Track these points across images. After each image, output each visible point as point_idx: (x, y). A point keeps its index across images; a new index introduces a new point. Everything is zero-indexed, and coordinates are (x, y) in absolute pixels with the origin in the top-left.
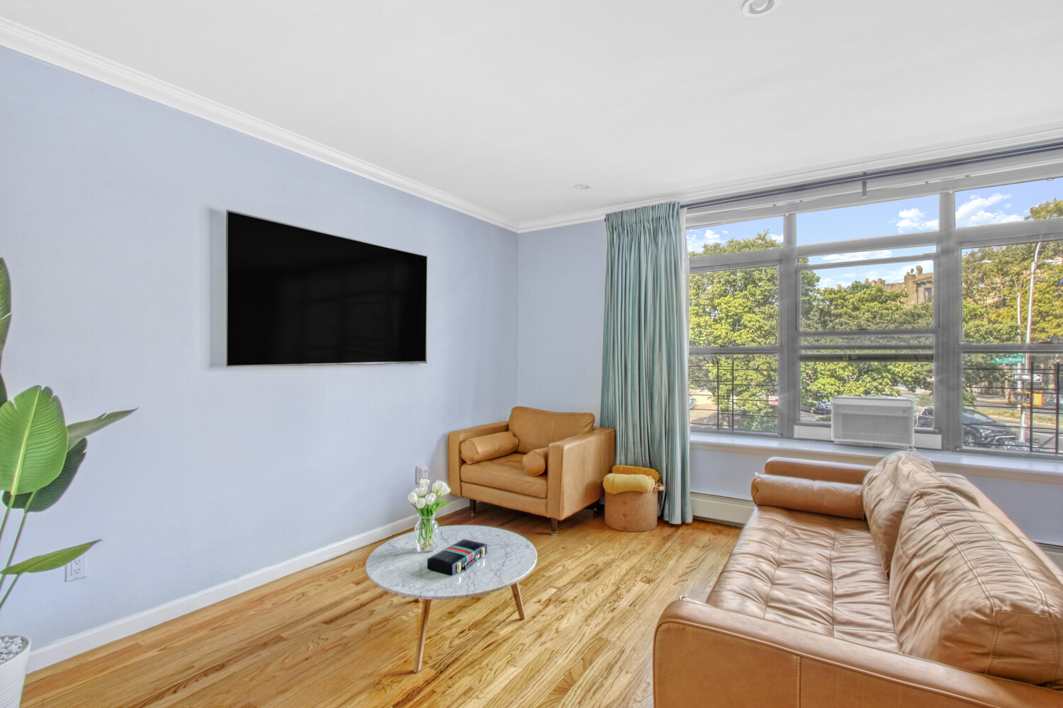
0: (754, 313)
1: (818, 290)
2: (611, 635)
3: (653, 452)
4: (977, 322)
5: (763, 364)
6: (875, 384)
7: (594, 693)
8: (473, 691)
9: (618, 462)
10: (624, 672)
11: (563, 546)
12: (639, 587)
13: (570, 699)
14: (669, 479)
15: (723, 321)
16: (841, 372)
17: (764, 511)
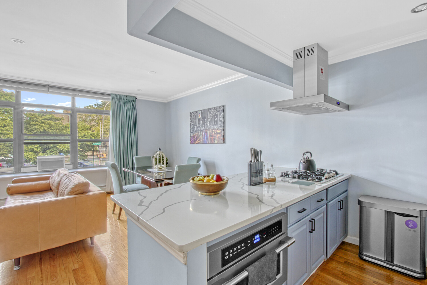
16: (36, 149)
17: (13, 196)
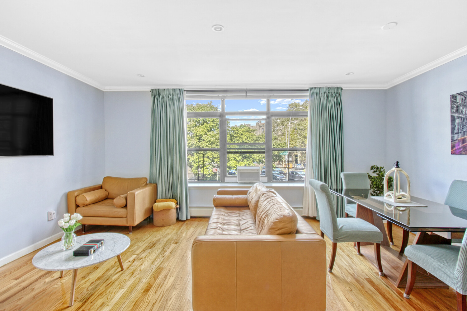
0: (207, 134)
1: (230, 126)
2: (164, 265)
3: (174, 192)
4: (276, 141)
5: (211, 155)
6: (248, 162)
7: (161, 287)
8: (105, 304)
9: (158, 198)
10: (171, 277)
11: (136, 237)
12: (173, 246)
13: (151, 292)
14: (181, 202)
15: (195, 138)
16: (237, 158)
17: (217, 208)
